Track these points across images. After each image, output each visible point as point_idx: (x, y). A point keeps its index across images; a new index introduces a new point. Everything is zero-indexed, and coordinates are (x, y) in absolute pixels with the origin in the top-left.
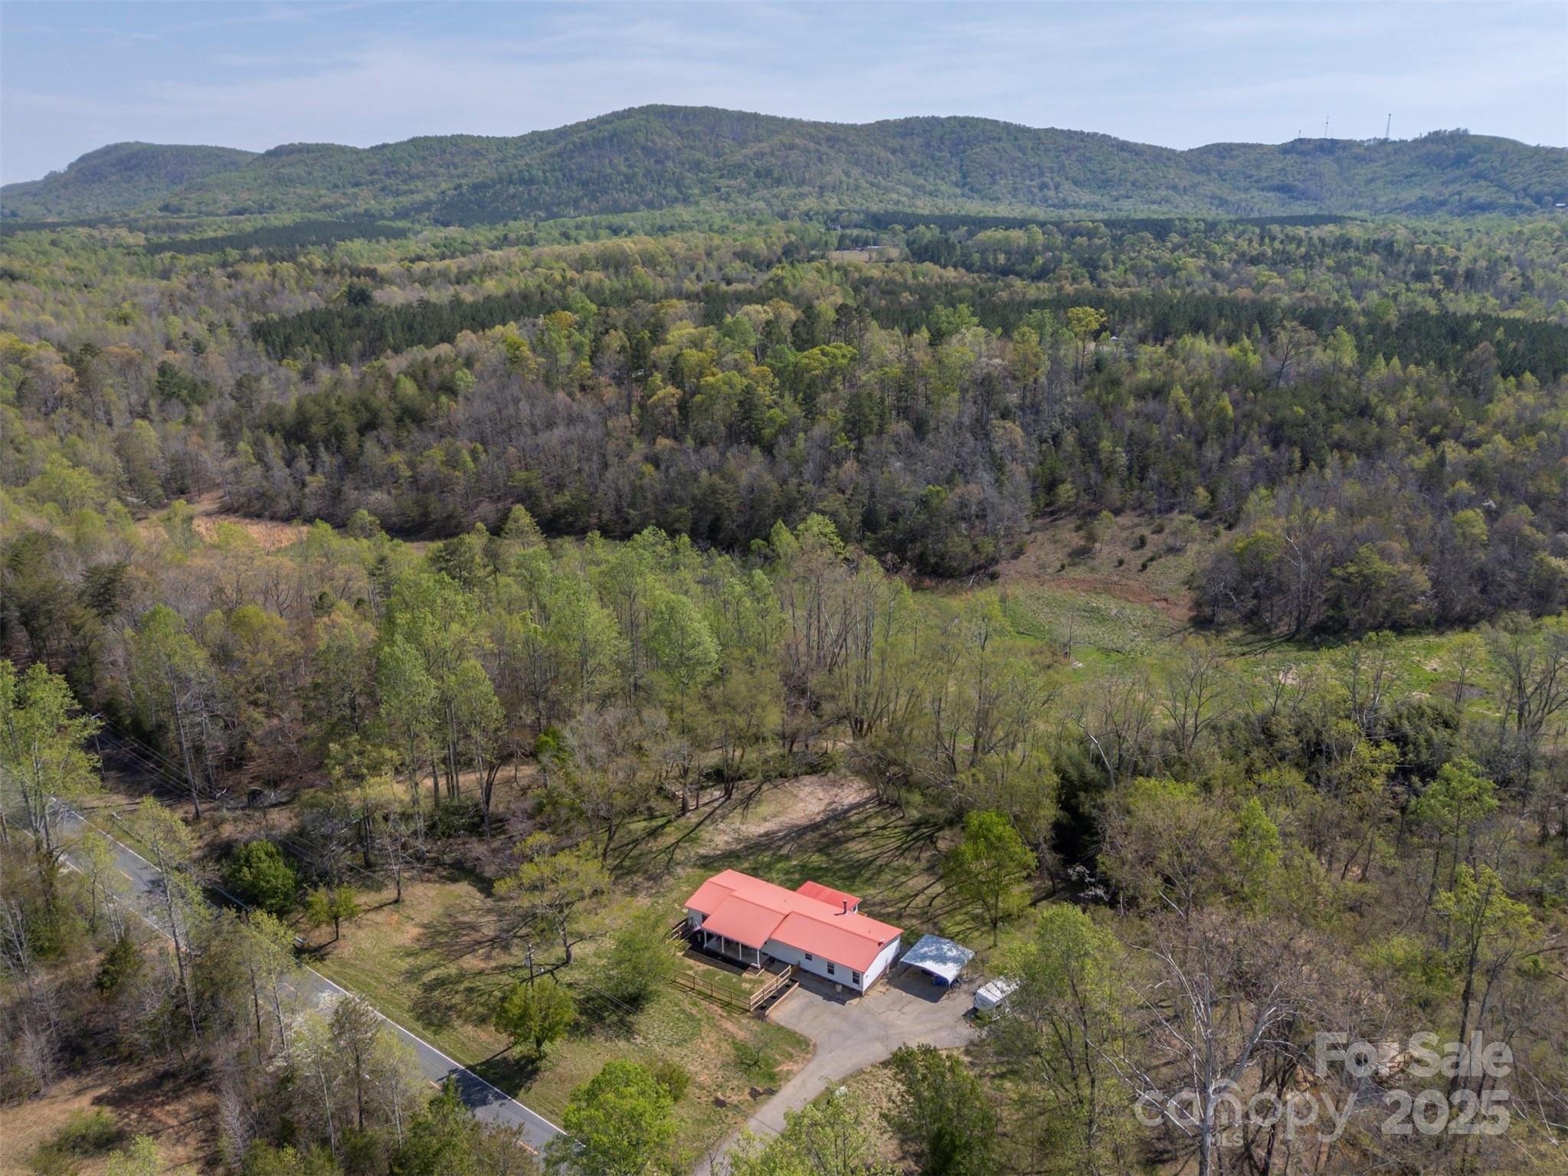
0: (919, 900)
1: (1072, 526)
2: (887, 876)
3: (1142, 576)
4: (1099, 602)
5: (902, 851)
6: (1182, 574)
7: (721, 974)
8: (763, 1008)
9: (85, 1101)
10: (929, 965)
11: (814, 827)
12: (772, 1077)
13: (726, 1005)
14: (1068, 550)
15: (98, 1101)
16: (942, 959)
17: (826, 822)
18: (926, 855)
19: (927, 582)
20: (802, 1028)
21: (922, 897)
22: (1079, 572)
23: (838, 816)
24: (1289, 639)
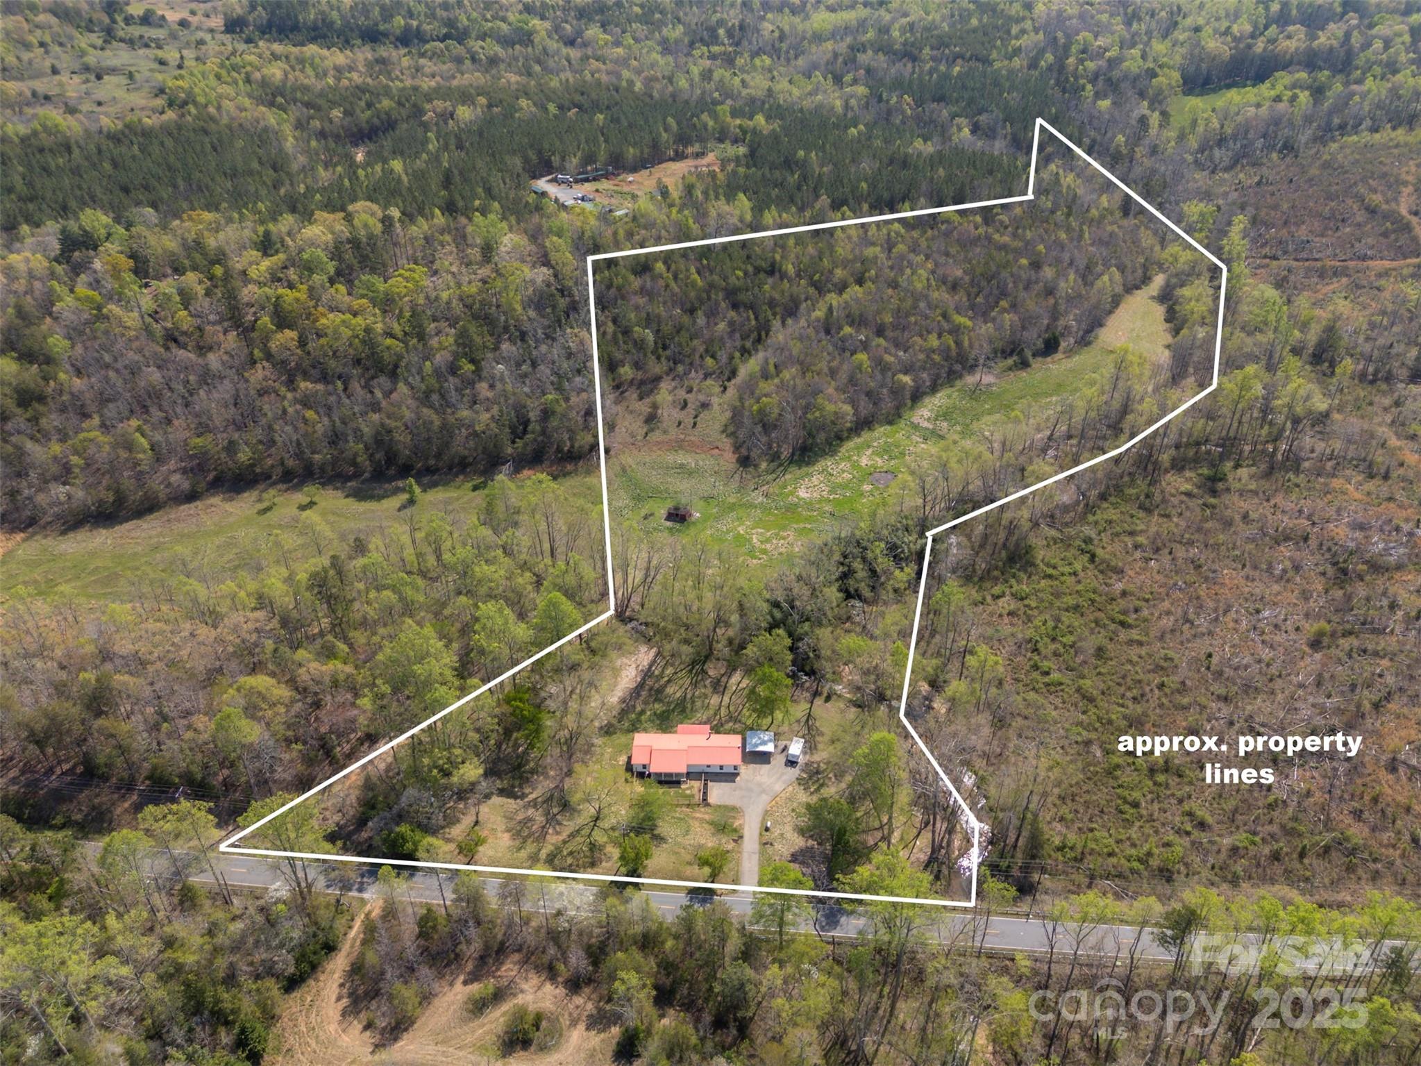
0: (723, 711)
1: (635, 396)
2: (698, 704)
3: (696, 432)
4: (682, 458)
5: (695, 685)
6: (718, 426)
7: (672, 791)
8: (705, 800)
9: (458, 986)
10: (761, 748)
11: (641, 686)
12: (735, 830)
13: (688, 806)
14: (642, 418)
15: (465, 983)
16: (764, 743)
17: (644, 679)
18: (708, 682)
19: (569, 467)
20: (729, 802)
21: (723, 709)
22: (656, 436)
23: (647, 674)
24: (791, 461)
